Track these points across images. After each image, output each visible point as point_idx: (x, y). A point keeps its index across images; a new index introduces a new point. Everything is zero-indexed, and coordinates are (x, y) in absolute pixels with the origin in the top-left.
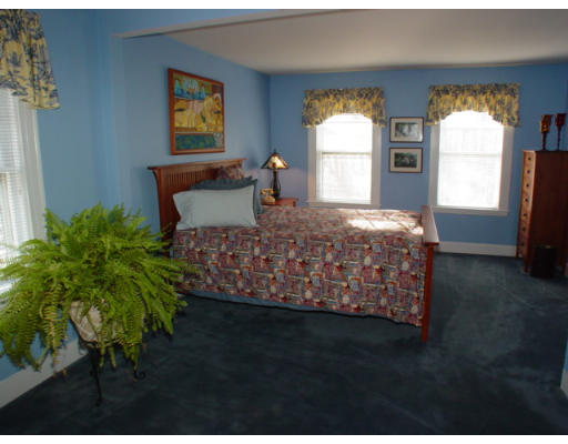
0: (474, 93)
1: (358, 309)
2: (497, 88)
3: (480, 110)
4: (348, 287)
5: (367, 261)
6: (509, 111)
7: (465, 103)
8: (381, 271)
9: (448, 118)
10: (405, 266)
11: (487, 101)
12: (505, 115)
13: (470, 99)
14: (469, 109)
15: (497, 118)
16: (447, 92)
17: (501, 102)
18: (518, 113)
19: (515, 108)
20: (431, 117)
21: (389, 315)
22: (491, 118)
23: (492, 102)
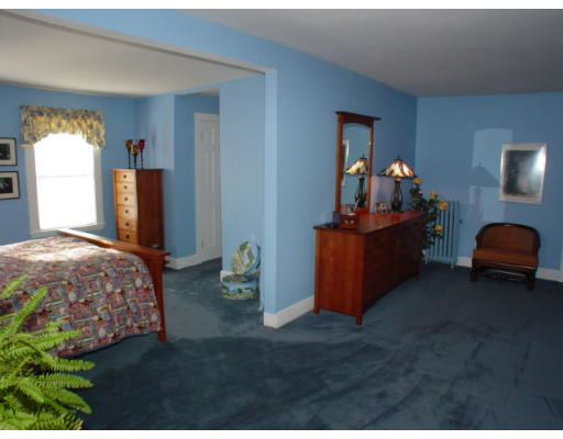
0: (67, 117)
1: (115, 337)
2: (87, 114)
3: (73, 133)
4: (100, 319)
5: (109, 287)
6: (98, 134)
7: (59, 125)
8: (122, 293)
9: (44, 140)
10: (139, 282)
11: (79, 124)
12: (95, 139)
13: (64, 122)
14: (64, 131)
15: (89, 140)
16: (41, 114)
17: (91, 127)
18: (105, 136)
19: (102, 133)
20: (26, 139)
21: (136, 331)
22: (84, 141)
23: (84, 126)
